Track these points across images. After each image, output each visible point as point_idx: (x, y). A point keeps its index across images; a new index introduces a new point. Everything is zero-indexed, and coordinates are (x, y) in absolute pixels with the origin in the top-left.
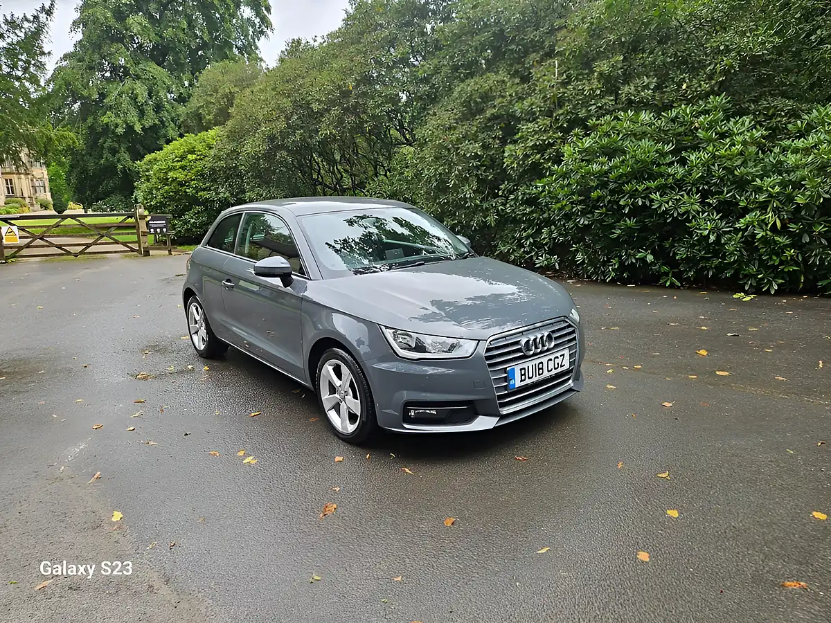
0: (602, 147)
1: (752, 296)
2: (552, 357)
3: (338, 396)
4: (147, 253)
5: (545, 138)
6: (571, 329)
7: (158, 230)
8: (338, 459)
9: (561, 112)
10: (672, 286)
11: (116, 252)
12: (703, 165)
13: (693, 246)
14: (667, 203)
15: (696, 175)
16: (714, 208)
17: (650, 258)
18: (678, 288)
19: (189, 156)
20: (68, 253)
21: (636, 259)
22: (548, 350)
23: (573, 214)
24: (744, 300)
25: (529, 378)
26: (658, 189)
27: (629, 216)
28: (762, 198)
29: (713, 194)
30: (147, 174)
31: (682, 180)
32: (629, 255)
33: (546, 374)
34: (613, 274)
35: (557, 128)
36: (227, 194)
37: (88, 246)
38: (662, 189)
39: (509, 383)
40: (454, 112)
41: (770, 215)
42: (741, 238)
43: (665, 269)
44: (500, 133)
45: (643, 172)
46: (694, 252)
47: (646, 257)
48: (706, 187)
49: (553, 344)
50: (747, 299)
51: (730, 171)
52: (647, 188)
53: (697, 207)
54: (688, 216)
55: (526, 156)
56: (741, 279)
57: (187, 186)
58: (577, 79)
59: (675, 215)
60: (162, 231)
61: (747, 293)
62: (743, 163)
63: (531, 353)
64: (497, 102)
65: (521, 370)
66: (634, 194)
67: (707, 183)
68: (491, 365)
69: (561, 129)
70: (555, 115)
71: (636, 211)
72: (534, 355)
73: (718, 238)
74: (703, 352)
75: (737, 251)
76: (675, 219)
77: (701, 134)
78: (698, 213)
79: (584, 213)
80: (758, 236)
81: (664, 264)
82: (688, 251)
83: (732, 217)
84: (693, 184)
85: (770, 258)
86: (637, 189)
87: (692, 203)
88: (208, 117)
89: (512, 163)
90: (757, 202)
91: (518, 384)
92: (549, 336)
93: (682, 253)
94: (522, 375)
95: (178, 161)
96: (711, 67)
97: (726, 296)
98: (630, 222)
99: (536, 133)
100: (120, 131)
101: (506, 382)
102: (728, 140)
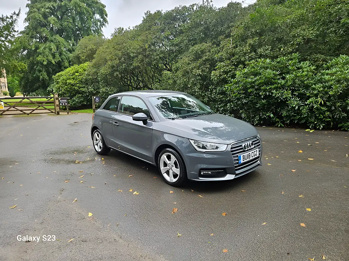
0: (252, 72)
1: (313, 130)
2: (253, 151)
3: (168, 168)
4: (58, 114)
5: (228, 68)
6: (259, 141)
7: (63, 104)
8: (171, 192)
9: (234, 58)
10: (281, 126)
11: (45, 113)
12: (292, 80)
13: (289, 111)
14: (278, 94)
15: (289, 83)
16: (297, 96)
17: (272, 115)
18: (283, 127)
19: (76, 74)
20: (25, 113)
21: (266, 116)
22: (252, 149)
23: (241, 98)
24: (310, 132)
25: (246, 159)
26: (274, 88)
27: (263, 99)
28: (315, 92)
29: (296, 91)
30: (58, 81)
31: (284, 85)
32: (263, 115)
33: (251, 158)
34: (257, 122)
35: (233, 64)
36: (92, 89)
37: (33, 110)
38: (276, 89)
39: (239, 161)
40: (190, 57)
41: (319, 99)
42: (308, 108)
43: (278, 120)
44: (209, 66)
45: (268, 82)
46: (289, 113)
47: (270, 115)
48: (293, 88)
49: (253, 146)
50: (311, 131)
51: (303, 82)
52: (270, 88)
53: (290, 95)
54: (287, 99)
55: (220, 75)
56: (308, 124)
57: (75, 86)
58: (240, 46)
59: (282, 99)
60: (65, 104)
61: (311, 129)
62: (307, 79)
63: (246, 150)
64: (207, 54)
65: (243, 156)
66: (265, 90)
67: (294, 86)
68: (233, 154)
69: (234, 65)
70: (231, 59)
71: (266, 97)
72: (247, 150)
73: (299, 108)
74: (301, 151)
75: (306, 112)
76: (281, 100)
77: (290, 68)
78: (290, 98)
79: (245, 98)
80: (315, 107)
81: (277, 118)
82: (287, 113)
83: (304, 100)
84: (288, 87)
85: (319, 116)
86: (266, 89)
87: (288, 94)
88: (83, 58)
89: (215, 78)
90: (313, 94)
91: (242, 162)
92: (252, 144)
93: (284, 113)
94: (243, 158)
95: (71, 76)
96: (292, 42)
97: (303, 130)
98: (264, 101)
99: (224, 66)
100: (45, 63)
101: (238, 161)
102: (301, 70)
